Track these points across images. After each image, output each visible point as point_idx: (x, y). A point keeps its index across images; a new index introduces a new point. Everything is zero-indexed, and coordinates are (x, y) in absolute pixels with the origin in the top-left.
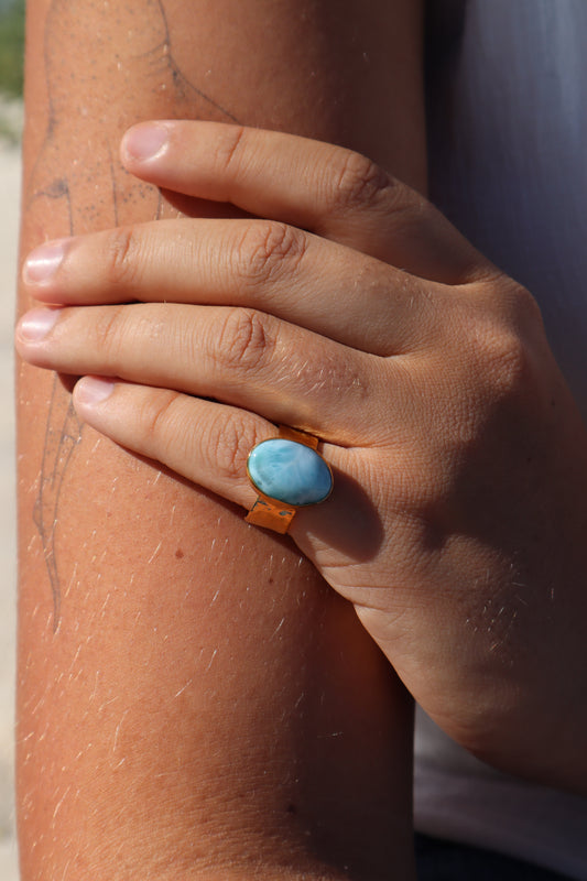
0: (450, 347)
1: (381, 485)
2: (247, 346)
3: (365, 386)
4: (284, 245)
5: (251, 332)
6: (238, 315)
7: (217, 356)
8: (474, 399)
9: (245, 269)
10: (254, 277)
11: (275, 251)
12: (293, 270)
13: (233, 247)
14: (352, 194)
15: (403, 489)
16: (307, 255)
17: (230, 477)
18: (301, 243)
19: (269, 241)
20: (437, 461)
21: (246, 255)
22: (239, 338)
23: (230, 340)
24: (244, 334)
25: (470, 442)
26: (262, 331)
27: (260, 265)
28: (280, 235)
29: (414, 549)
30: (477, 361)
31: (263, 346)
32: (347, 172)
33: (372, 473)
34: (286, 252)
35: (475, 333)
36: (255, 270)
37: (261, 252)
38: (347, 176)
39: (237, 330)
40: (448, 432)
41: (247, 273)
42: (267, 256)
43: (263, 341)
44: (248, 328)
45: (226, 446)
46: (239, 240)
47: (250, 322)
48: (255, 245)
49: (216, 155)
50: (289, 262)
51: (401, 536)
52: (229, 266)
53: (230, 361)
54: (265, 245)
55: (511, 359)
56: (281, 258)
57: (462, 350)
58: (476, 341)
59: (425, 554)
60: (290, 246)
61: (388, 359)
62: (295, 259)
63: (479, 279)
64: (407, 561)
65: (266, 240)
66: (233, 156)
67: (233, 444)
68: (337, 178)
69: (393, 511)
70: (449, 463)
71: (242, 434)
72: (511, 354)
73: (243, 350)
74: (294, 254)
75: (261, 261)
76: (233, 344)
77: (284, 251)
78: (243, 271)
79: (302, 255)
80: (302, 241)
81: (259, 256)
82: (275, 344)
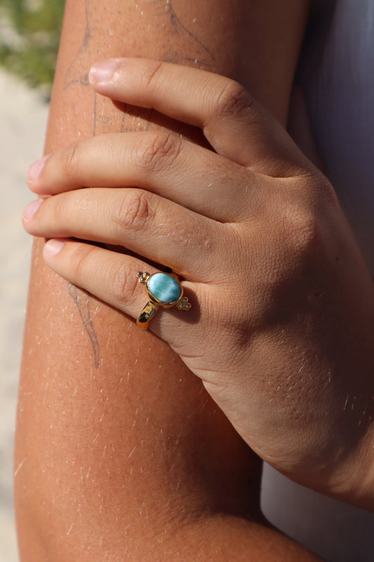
0: (268, 221)
2: (136, 215)
3: (211, 244)
4: (166, 147)
5: (139, 206)
6: (132, 194)
7: (118, 221)
8: (280, 256)
9: (140, 161)
10: (145, 168)
11: (160, 150)
12: (170, 164)
13: (134, 148)
14: (226, 107)
16: (181, 155)
17: (122, 301)
18: (177, 147)
19: (156, 144)
20: (251, 295)
21: (140, 154)
22: (131, 209)
23: (126, 211)
24: (134, 207)
25: (274, 283)
26: (147, 205)
27: (149, 160)
28: (165, 140)
30: (285, 230)
31: (147, 216)
32: (225, 92)
33: (210, 302)
34: (167, 152)
35: (286, 212)
36: (146, 162)
37: (150, 151)
38: (224, 95)
39: (130, 204)
40: (261, 277)
41: (141, 164)
42: (155, 154)
43: (146, 212)
44: (137, 203)
45: (119, 281)
46: (137, 144)
47: (139, 199)
48: (147, 146)
49: (142, 79)
50: (168, 158)
51: (226, 341)
52: (130, 160)
54: (153, 146)
55: (308, 231)
56: (164, 156)
57: (276, 223)
58: (286, 218)
60: (170, 148)
62: (173, 156)
64: (230, 356)
65: (154, 143)
66: (152, 80)
67: (124, 280)
68: (218, 96)
69: (222, 325)
71: (129, 274)
72: (307, 228)
73: (134, 218)
74: (172, 153)
75: (150, 156)
76: (127, 214)
77: (166, 150)
78: (138, 164)
79: (177, 154)
80: (179, 145)
81: (149, 154)
82: (155, 215)
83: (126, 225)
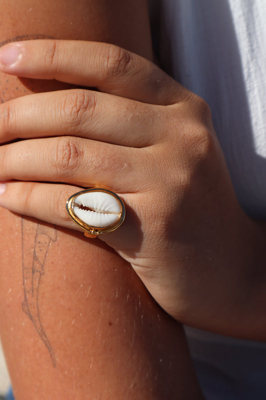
0: (172, 140)
1: (142, 211)
2: (70, 158)
3: (129, 165)
4: (85, 103)
5: (70, 150)
6: (63, 141)
7: (57, 166)
8: (185, 163)
9: (69, 119)
10: (74, 123)
11: (81, 107)
12: (92, 116)
13: (61, 108)
14: (115, 70)
16: (97, 106)
18: (93, 101)
19: (77, 103)
21: (68, 112)
22: (65, 154)
23: (61, 156)
24: (67, 152)
26: (76, 148)
27: (75, 116)
28: (83, 98)
29: (161, 240)
30: (186, 145)
31: (78, 156)
32: (110, 59)
34: (86, 108)
35: (184, 131)
36: (74, 119)
37: (75, 110)
39: (64, 150)
41: (70, 121)
42: (78, 111)
43: (77, 153)
44: (68, 149)
46: (63, 104)
47: (69, 145)
48: (72, 106)
49: (45, 60)
50: (89, 112)
52: (61, 119)
53: (64, 167)
54: (76, 105)
56: (85, 111)
57: (178, 141)
58: (185, 135)
59: (167, 242)
60: (88, 103)
61: (141, 149)
62: (92, 109)
63: (180, 101)
64: (158, 246)
65: (76, 102)
66: (54, 58)
68: (106, 63)
70: (175, 197)
72: (203, 139)
73: (69, 160)
74: (91, 107)
75: (76, 114)
76: (63, 158)
77: (85, 106)
78: (68, 121)
79: (95, 106)
80: (93, 99)
81: (75, 112)
82: (83, 154)
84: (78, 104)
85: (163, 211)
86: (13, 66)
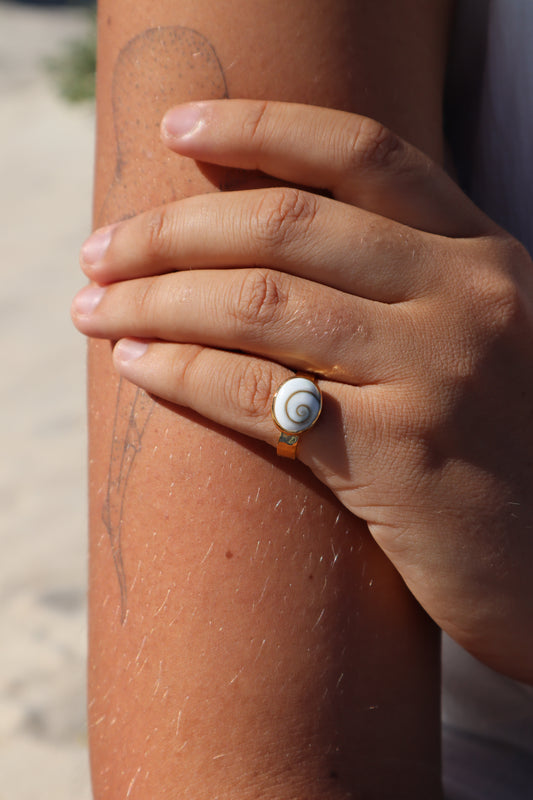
0: (449, 294)
1: (383, 415)
2: (262, 303)
3: (369, 331)
4: (297, 209)
5: (265, 291)
6: (255, 275)
7: (237, 314)
8: (471, 339)
9: (263, 232)
10: (271, 240)
11: (289, 214)
12: (305, 231)
13: (252, 213)
14: (366, 155)
15: (404, 419)
16: (317, 217)
17: (251, 416)
18: (312, 207)
20: (435, 394)
21: (263, 218)
22: (255, 296)
23: (247, 298)
24: (259, 292)
25: (467, 377)
26: (275, 289)
27: (276, 228)
28: (293, 200)
29: (415, 471)
30: (474, 305)
31: (277, 302)
32: (361, 136)
34: (299, 215)
35: (472, 281)
36: (272, 232)
37: (276, 216)
38: (360, 139)
39: (253, 289)
40: (446, 369)
41: (265, 235)
42: (282, 219)
43: (277, 298)
44: (262, 288)
45: (246, 389)
46: (257, 207)
47: (265, 282)
48: (270, 210)
49: (242, 126)
50: (302, 224)
51: (403, 460)
52: (249, 231)
53: (249, 318)
54: (280, 210)
55: (506, 304)
56: (295, 221)
57: (460, 296)
58: (473, 288)
59: (426, 475)
60: (302, 209)
61: (392, 306)
62: (307, 220)
64: (409, 482)
65: (281, 203)
66: (259, 127)
67: (252, 387)
68: (352, 141)
69: (396, 438)
70: (447, 396)
71: (260, 378)
72: (506, 300)
73: (260, 306)
74: (306, 216)
75: (277, 224)
76: (251, 301)
77: (296, 213)
78: (261, 235)
79: (313, 217)
80: (313, 204)
81: (275, 220)
82: (287, 300)
83: (250, 318)
84: (284, 207)
85: (422, 418)
86: (187, 137)
